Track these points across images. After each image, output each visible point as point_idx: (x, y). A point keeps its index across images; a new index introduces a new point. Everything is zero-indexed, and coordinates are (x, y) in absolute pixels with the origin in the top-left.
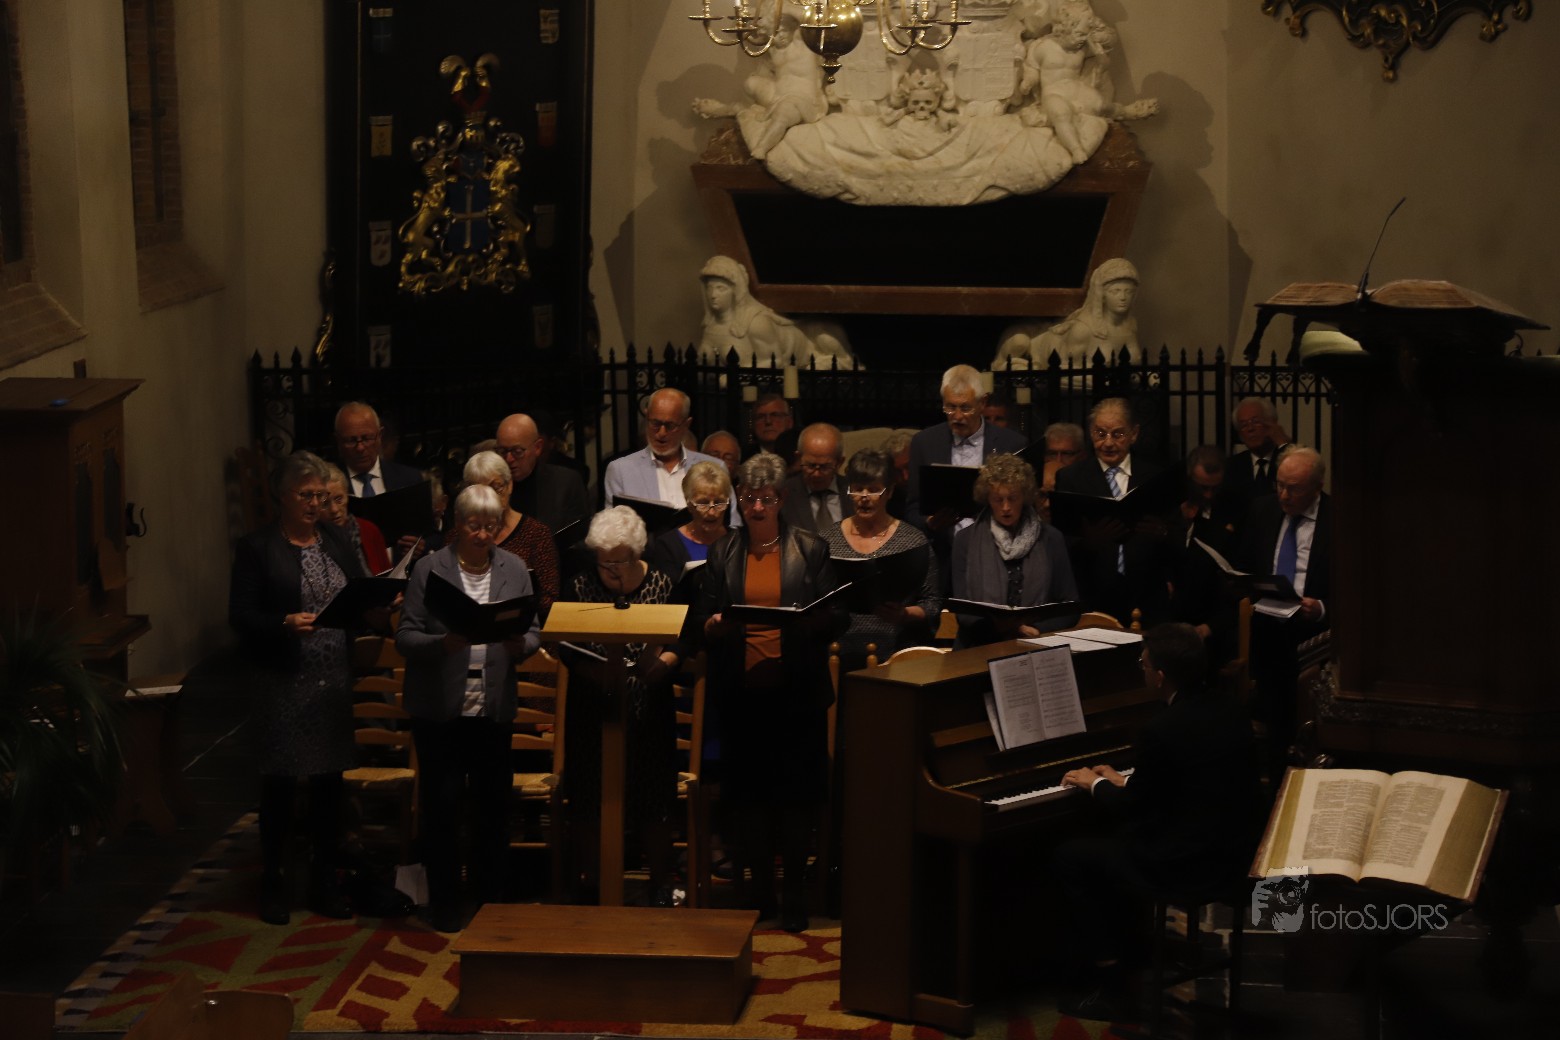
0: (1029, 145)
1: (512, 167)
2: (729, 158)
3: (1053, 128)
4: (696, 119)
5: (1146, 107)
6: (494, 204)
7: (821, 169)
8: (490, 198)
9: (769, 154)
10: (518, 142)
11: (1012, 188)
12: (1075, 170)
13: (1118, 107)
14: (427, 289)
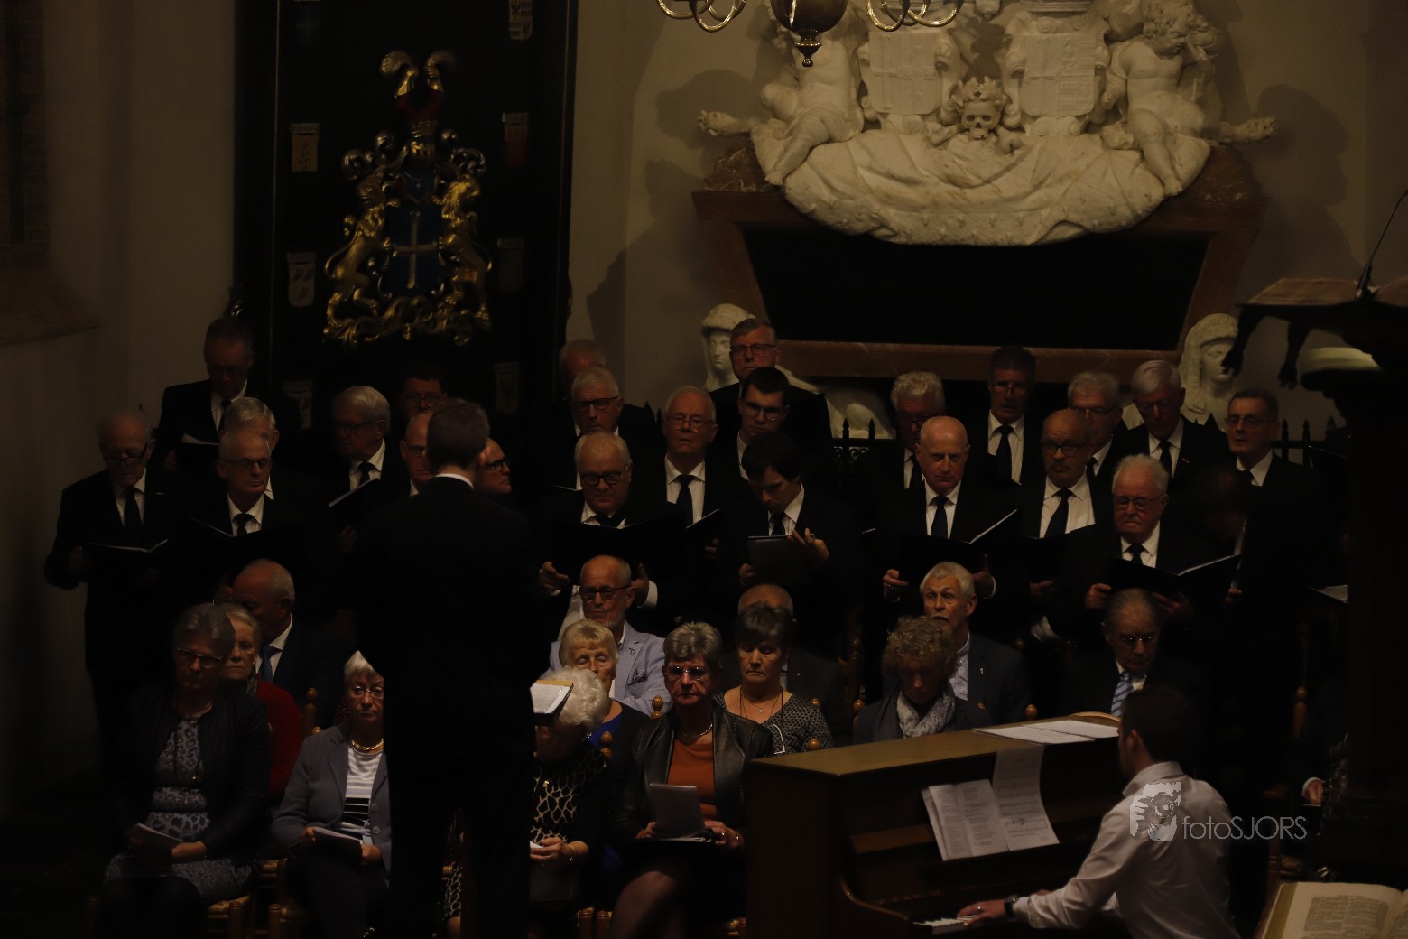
0: (1110, 171)
1: (469, 190)
2: (739, 185)
3: (1142, 151)
4: (702, 137)
5: (1260, 127)
6: (446, 236)
7: (851, 198)
8: (442, 228)
9: (788, 179)
10: (478, 160)
11: (1087, 225)
12: (1168, 202)
13: (1225, 128)
14: (360, 337)
